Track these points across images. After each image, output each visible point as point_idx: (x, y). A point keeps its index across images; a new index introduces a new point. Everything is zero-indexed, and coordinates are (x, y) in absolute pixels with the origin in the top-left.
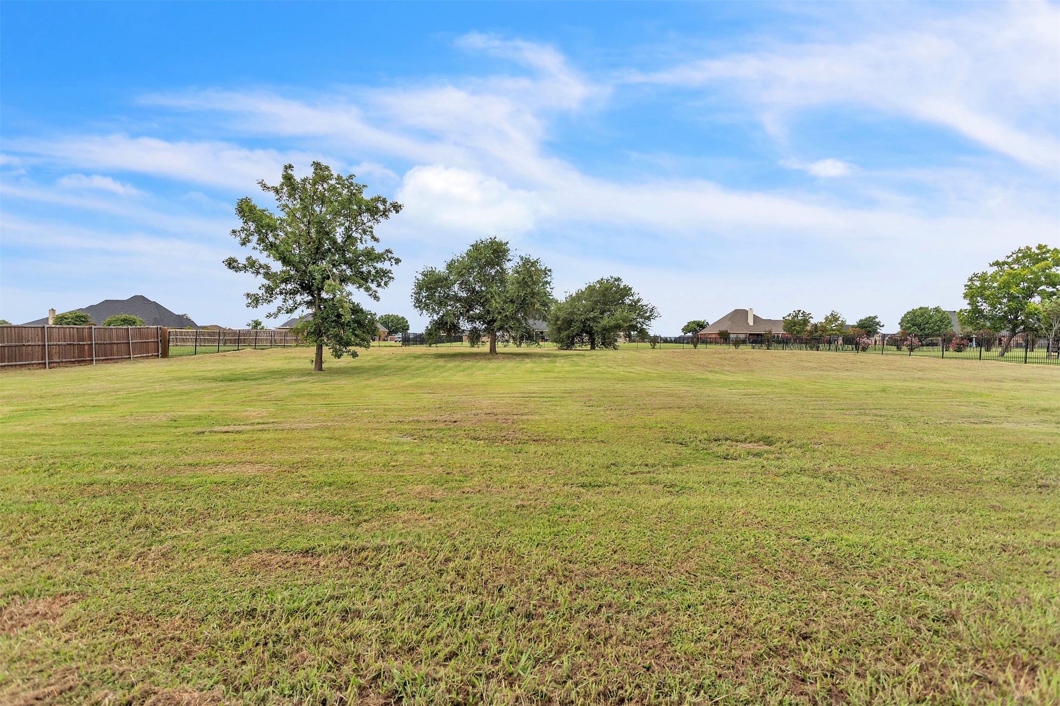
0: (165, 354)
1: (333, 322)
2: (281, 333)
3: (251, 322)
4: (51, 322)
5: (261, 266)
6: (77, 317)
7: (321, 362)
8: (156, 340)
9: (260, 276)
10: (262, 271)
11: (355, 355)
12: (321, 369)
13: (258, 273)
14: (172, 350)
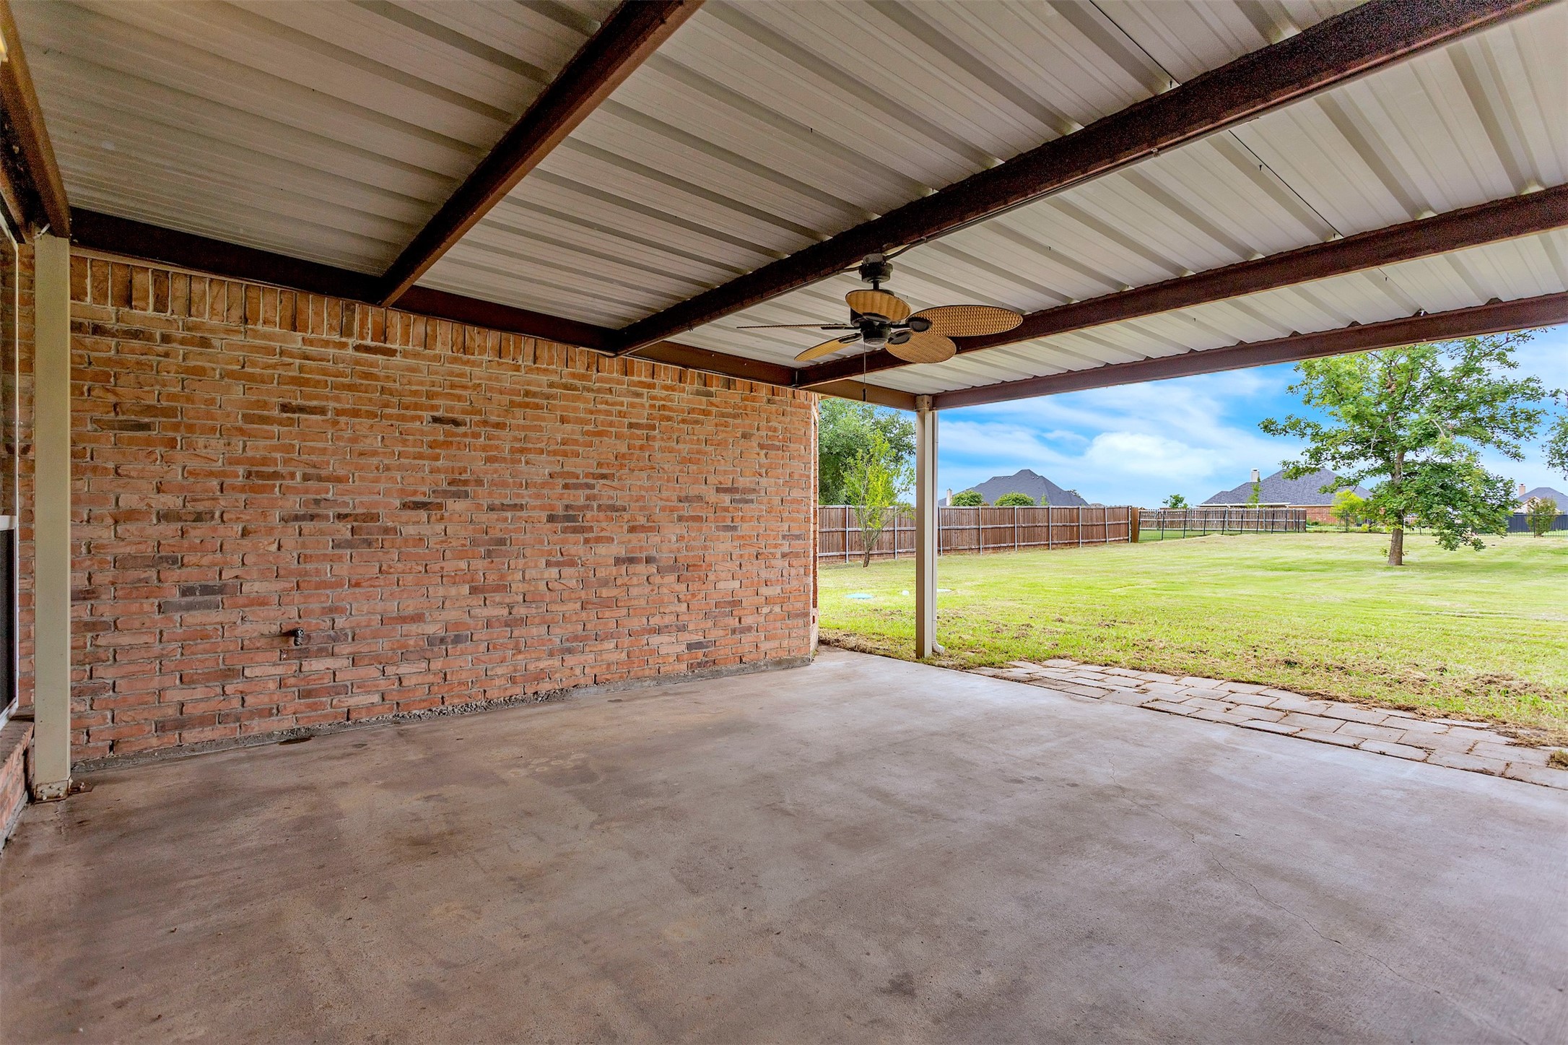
0: (1135, 539)
1: (1437, 495)
2: (1267, 513)
3: (1168, 498)
4: (948, 503)
5: (1309, 425)
6: (972, 497)
7: (1401, 554)
8: (1126, 522)
9: (1307, 438)
10: (1309, 431)
11: (1478, 545)
12: (1400, 563)
13: (1303, 435)
14: (1142, 534)
